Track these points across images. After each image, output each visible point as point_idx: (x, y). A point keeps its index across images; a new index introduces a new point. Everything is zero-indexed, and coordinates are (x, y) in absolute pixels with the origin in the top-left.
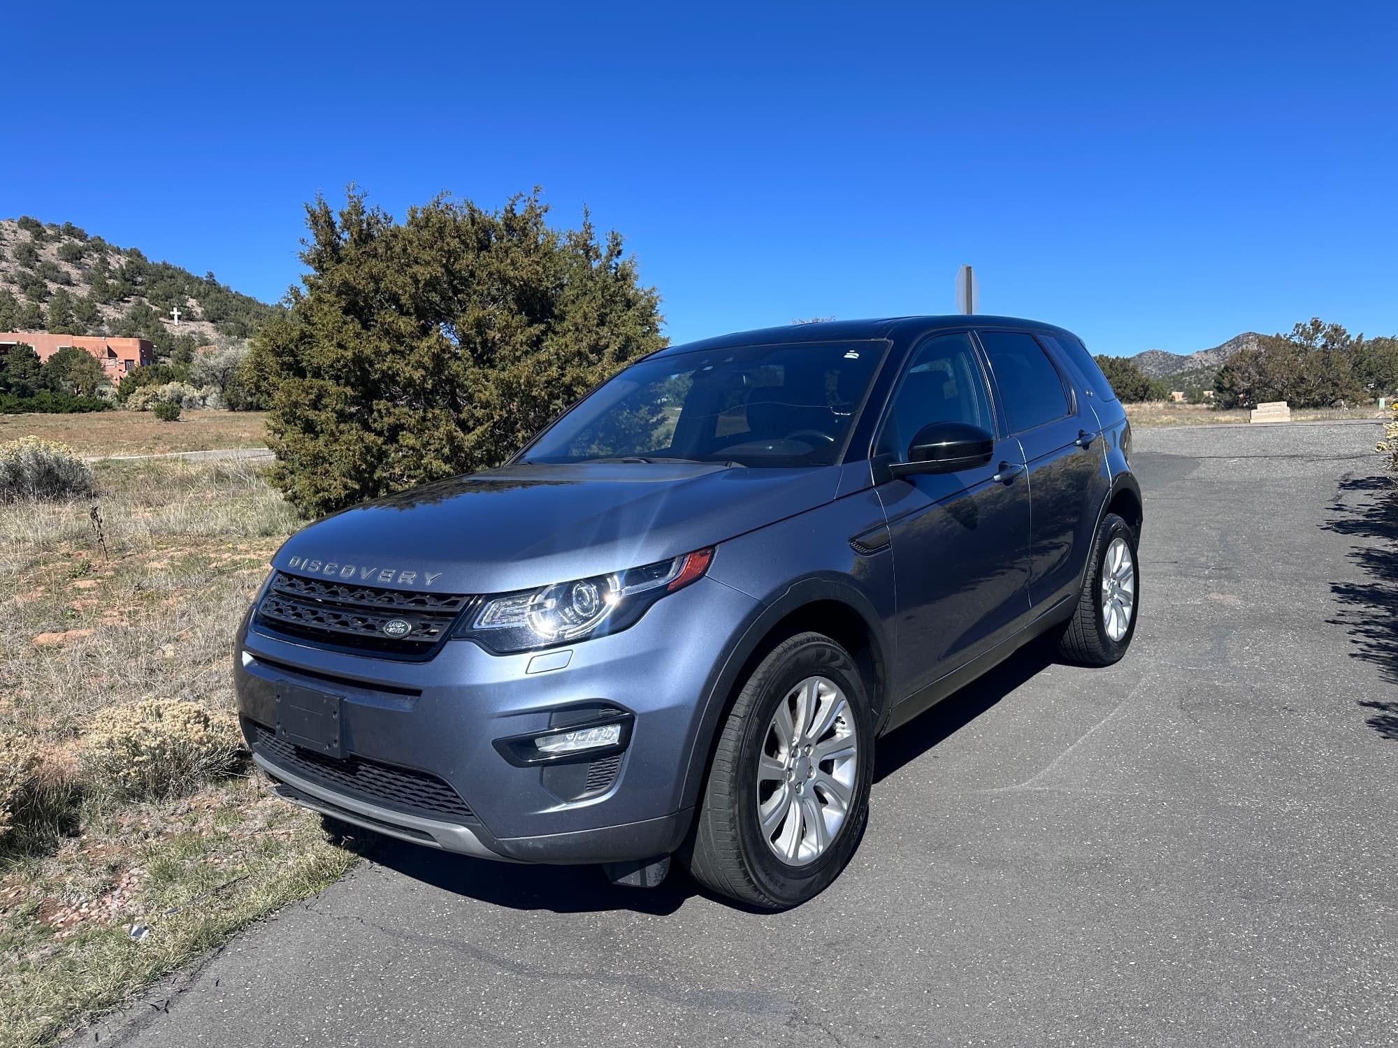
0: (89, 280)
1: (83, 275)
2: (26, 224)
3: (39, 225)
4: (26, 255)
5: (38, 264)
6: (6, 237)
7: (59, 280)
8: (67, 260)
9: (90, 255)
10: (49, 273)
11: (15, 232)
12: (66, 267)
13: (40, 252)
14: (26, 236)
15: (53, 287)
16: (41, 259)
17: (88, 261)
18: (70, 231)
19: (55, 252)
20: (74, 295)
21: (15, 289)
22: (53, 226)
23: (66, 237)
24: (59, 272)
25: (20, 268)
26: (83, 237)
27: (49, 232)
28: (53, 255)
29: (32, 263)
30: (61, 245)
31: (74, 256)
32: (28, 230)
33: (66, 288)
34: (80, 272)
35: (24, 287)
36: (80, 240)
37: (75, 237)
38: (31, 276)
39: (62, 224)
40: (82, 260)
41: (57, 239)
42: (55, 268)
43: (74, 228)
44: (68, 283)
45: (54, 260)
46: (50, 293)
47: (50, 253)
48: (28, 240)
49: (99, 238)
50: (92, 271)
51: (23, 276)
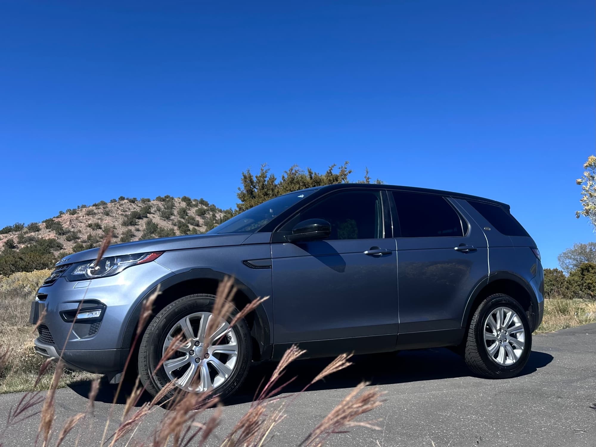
0: (206, 224)
1: (204, 222)
2: (185, 199)
3: (190, 200)
4: (182, 213)
5: (187, 217)
6: (176, 205)
7: (194, 224)
8: (199, 215)
9: (209, 213)
10: (191, 221)
11: (180, 203)
12: (198, 218)
13: (189, 212)
14: (184, 205)
15: (191, 227)
16: (189, 215)
17: (208, 216)
18: (202, 202)
19: (194, 212)
20: (199, 231)
21: (176, 228)
22: (195, 200)
23: (200, 205)
24: (194, 220)
25: (179, 219)
26: (206, 204)
27: (194, 203)
28: (193, 213)
29: (184, 217)
30: (197, 208)
31: (202, 213)
32: (185, 202)
33: (196, 228)
34: (203, 220)
35: (179, 227)
36: (206, 206)
37: (204, 205)
38: (183, 222)
39: (199, 199)
40: (205, 215)
41: (196, 206)
42: (193, 219)
43: (204, 201)
44: (198, 225)
45: (193, 215)
46: (190, 230)
47: (192, 212)
48: (184, 207)
49: (214, 205)
50: (208, 220)
51: (180, 222)
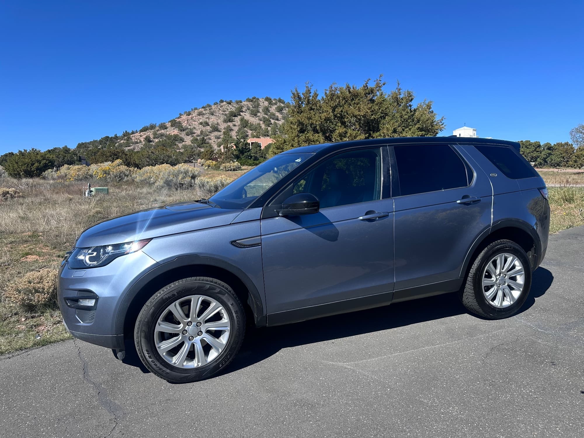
0: (284, 118)
1: (282, 117)
2: (267, 99)
3: (271, 100)
4: (266, 110)
5: (269, 113)
6: (261, 104)
7: (275, 119)
8: (278, 112)
9: (285, 109)
10: (272, 116)
11: (263, 102)
12: (278, 114)
13: (270, 109)
14: (266, 103)
15: (273, 121)
16: (270, 111)
17: (285, 112)
18: (280, 101)
20: (279, 124)
21: (261, 122)
22: (275, 99)
23: (279, 103)
24: (275, 116)
25: (264, 115)
27: (274, 102)
28: (274, 110)
29: (267, 113)
30: (277, 106)
31: (280, 110)
32: (267, 101)
33: (276, 121)
34: (281, 115)
35: (264, 122)
36: (283, 104)
37: (281, 103)
38: (266, 118)
39: (278, 99)
40: (283, 111)
41: (276, 104)
42: (274, 115)
43: (281, 100)
44: (277, 119)
45: (274, 112)
46: (272, 124)
47: (273, 109)
48: (267, 105)
49: (289, 103)
50: (285, 115)
51: (264, 118)
